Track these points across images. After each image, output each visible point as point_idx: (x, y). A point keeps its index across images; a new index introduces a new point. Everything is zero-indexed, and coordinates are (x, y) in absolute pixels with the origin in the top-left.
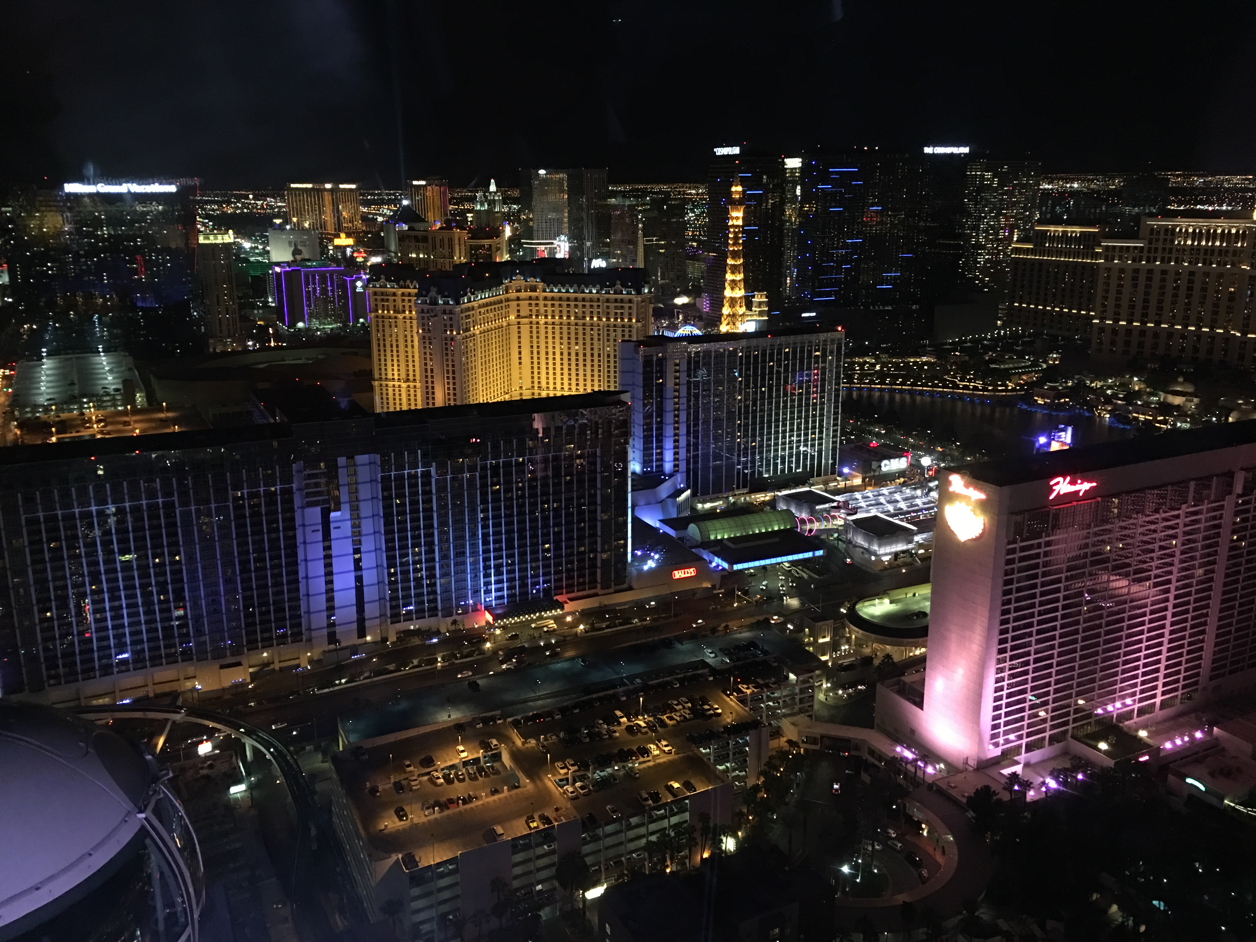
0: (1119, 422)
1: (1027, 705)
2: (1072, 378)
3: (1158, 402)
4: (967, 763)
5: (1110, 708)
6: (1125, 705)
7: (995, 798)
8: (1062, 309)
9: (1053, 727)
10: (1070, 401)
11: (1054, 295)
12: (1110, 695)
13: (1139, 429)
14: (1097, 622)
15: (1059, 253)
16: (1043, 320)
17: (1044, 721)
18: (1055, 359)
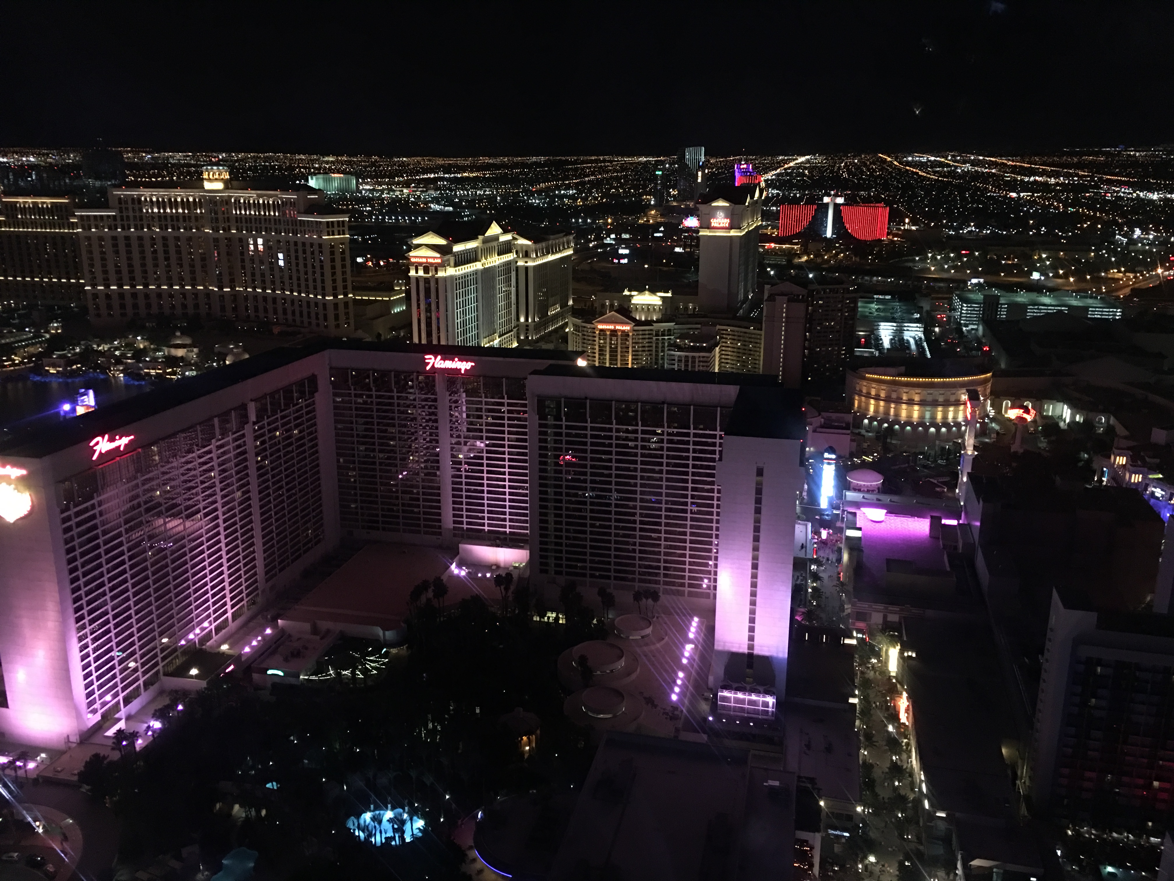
0: (133, 379)
1: (115, 661)
2: (78, 344)
3: (164, 357)
4: (69, 741)
5: (191, 636)
6: (203, 629)
7: (105, 762)
8: (51, 279)
9: (145, 673)
10: (82, 366)
11: (39, 266)
12: (188, 625)
13: (153, 383)
14: (163, 563)
15: (34, 224)
16: (34, 292)
17: (136, 670)
18: (57, 328)
